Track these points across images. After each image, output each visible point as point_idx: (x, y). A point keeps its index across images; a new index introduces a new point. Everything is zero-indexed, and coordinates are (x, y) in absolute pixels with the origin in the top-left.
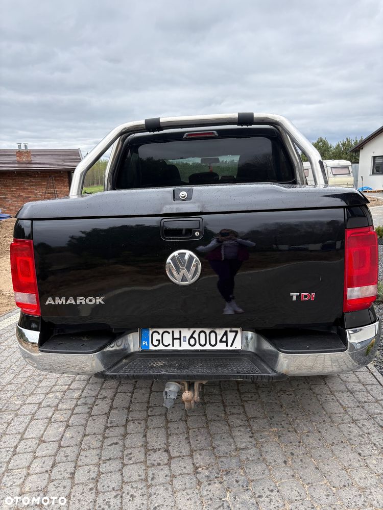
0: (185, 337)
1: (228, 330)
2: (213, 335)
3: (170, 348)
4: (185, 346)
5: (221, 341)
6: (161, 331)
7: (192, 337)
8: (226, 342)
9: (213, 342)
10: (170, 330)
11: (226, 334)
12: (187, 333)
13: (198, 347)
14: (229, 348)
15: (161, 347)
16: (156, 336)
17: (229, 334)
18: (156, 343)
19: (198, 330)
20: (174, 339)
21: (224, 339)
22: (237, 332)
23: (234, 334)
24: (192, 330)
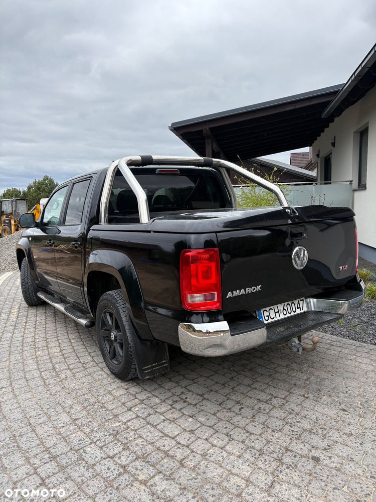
0: (280, 310)
1: (299, 300)
2: (293, 305)
3: (275, 319)
4: (282, 316)
5: (298, 308)
6: (267, 309)
7: (284, 309)
8: (300, 308)
9: (294, 310)
10: (272, 307)
11: (299, 303)
12: (281, 307)
13: (288, 315)
14: (302, 311)
15: (270, 320)
16: (266, 314)
17: (300, 302)
18: (267, 318)
19: (286, 304)
20: (275, 313)
21: (299, 306)
22: (303, 300)
23: (302, 302)
24: (283, 304)
